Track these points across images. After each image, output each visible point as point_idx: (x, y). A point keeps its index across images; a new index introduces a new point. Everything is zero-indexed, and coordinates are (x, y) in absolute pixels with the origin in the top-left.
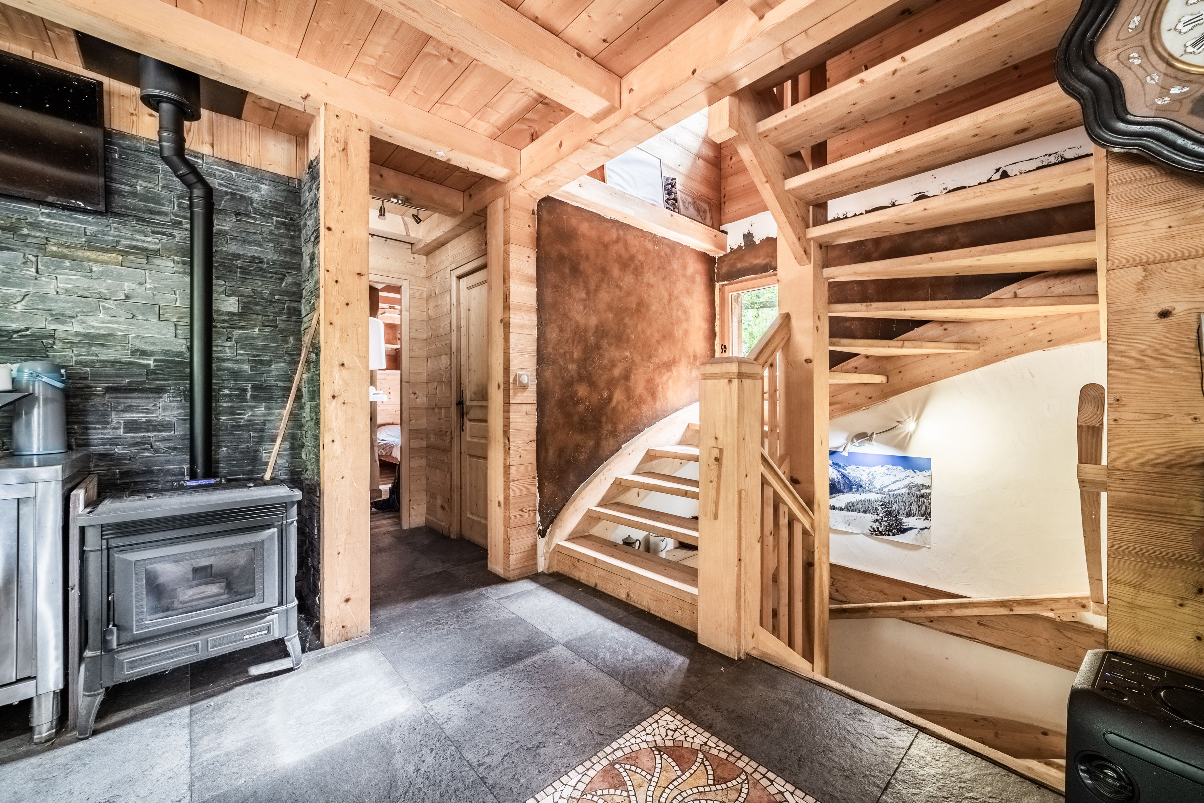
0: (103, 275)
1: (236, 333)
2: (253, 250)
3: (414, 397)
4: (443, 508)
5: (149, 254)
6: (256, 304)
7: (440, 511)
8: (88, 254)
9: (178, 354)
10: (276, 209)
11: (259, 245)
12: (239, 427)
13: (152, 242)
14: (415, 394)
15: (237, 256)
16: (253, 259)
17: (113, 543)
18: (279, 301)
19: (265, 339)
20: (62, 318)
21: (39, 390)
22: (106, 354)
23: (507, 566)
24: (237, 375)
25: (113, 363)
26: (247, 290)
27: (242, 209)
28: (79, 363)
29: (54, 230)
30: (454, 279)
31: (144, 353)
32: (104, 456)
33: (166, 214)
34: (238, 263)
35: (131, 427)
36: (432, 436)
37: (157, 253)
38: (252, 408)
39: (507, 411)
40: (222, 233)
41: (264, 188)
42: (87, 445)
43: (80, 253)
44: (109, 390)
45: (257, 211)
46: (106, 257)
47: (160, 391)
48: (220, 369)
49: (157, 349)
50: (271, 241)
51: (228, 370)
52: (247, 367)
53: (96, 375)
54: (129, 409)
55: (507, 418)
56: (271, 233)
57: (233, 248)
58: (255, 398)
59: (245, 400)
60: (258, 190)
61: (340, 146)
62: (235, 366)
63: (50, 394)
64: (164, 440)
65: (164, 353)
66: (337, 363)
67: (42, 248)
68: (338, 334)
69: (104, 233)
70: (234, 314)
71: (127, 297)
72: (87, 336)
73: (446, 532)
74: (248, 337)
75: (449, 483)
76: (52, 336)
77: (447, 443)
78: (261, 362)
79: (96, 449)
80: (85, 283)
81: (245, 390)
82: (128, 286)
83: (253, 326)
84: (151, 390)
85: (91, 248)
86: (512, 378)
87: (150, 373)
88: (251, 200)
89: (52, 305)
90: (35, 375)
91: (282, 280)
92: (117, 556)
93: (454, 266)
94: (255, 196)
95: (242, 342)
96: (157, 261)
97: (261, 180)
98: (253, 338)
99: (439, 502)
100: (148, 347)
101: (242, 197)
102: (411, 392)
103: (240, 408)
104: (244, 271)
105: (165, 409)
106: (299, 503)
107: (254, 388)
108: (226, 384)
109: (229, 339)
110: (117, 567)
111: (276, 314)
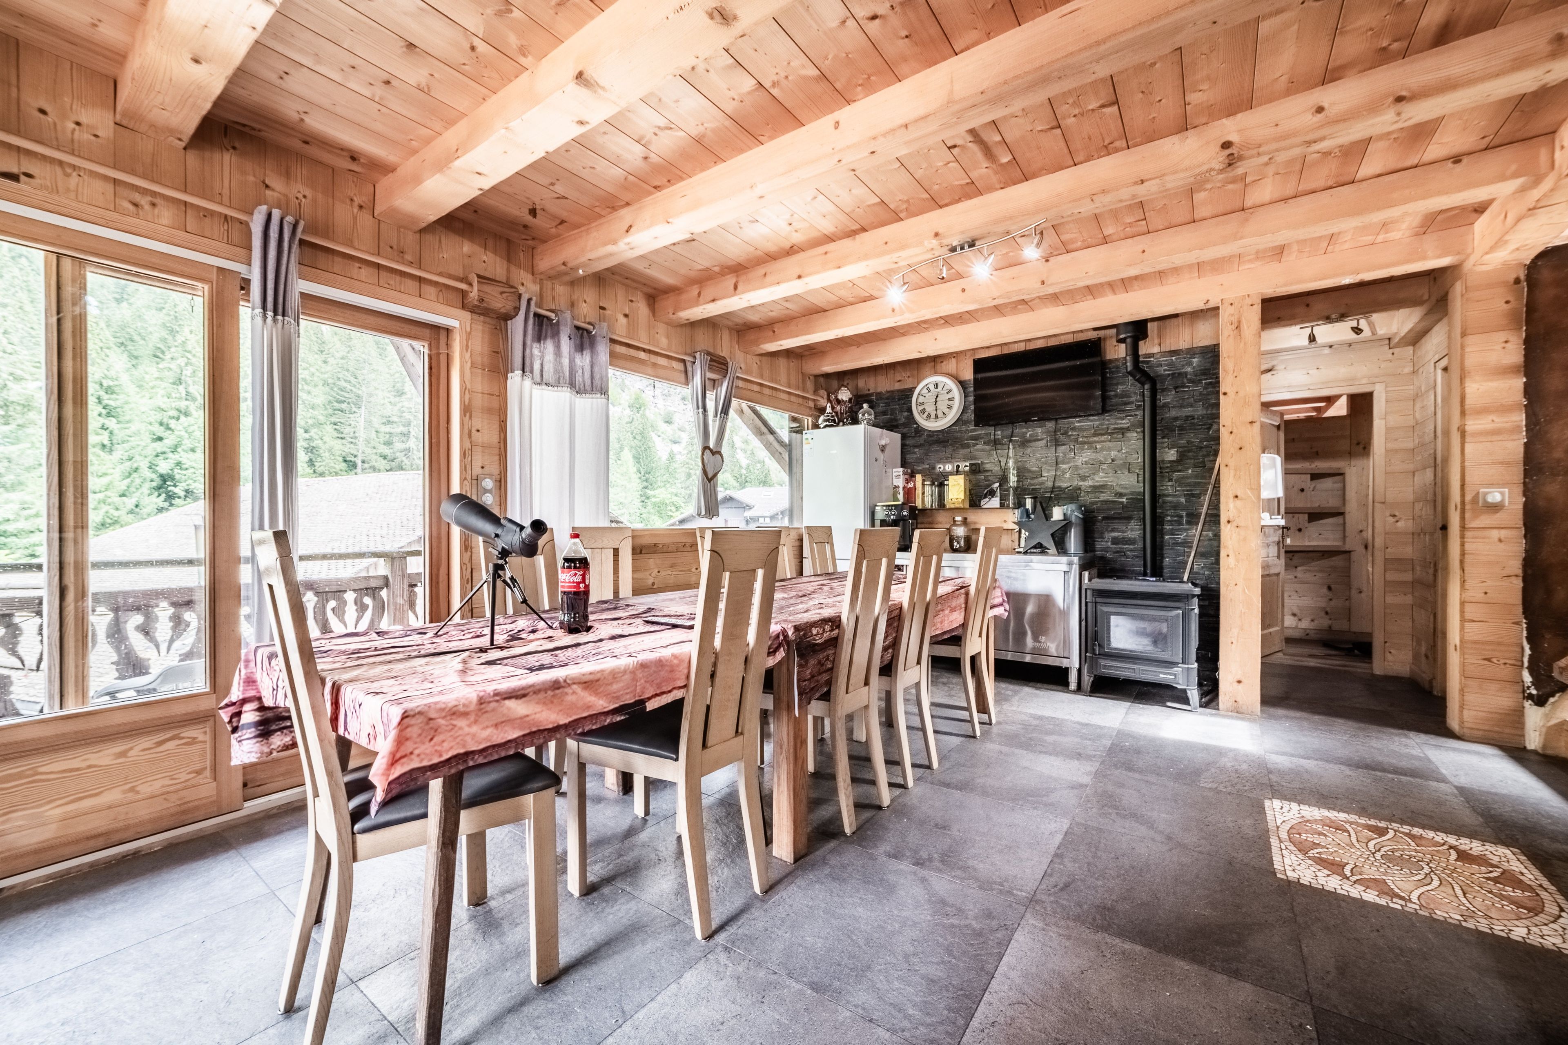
0: (1102, 449)
1: (1176, 475)
2: (1188, 411)
3: (1392, 520)
4: (1427, 657)
5: (1123, 431)
6: (1189, 451)
7: (1423, 659)
8: (1096, 439)
9: (1139, 494)
10: (1204, 374)
11: (1192, 406)
12: (1177, 544)
13: (1125, 423)
14: (1394, 516)
15: (1176, 419)
16: (1187, 418)
17: (1098, 600)
18: (1207, 446)
19: (1196, 477)
20: (1084, 478)
21: (1073, 519)
22: (1104, 497)
23: (1462, 722)
24: (1176, 506)
25: (1106, 502)
26: (1183, 442)
27: (1179, 383)
28: (1093, 503)
29: (1081, 429)
30: (1439, 372)
31: (1121, 495)
32: (1102, 558)
33: (1132, 403)
34: (1178, 423)
35: (1115, 541)
36: (1418, 568)
37: (1128, 429)
38: (1186, 530)
39: (1462, 537)
40: (1165, 405)
41: (1195, 361)
42: (1094, 551)
43: (1091, 439)
44: (1104, 518)
45: (1190, 381)
46: (1103, 438)
47: (1129, 518)
48: (1164, 502)
49: (1128, 491)
50: (1200, 400)
51: (1170, 502)
52: (1183, 500)
53: (1098, 509)
54: (1113, 530)
55: (1462, 545)
56: (1201, 394)
57: (1173, 413)
58: (1188, 523)
59: (1181, 524)
60: (1190, 364)
61: (1234, 327)
62: (1175, 500)
63: (1078, 521)
64: (1131, 550)
65: (1132, 493)
66: (1231, 496)
67: (1076, 441)
68: (1232, 473)
69: (1102, 424)
70: (1173, 461)
71: (1113, 460)
72: (1095, 487)
73: (1427, 686)
74: (1184, 477)
75: (1432, 626)
76: (1079, 488)
77: (1431, 577)
78: (1193, 495)
79: (1098, 553)
80: (1094, 456)
81: (1181, 517)
82: (1113, 454)
83: (1187, 469)
84: (1125, 518)
85: (1095, 435)
86: (1468, 498)
87: (1124, 507)
88: (1186, 373)
89: (1080, 471)
90: (1073, 511)
91: (1209, 429)
92: (1099, 607)
93: (1437, 358)
94: (1189, 369)
95: (1180, 482)
96: (1128, 435)
97: (1193, 355)
98: (1187, 477)
99: (1423, 649)
100: (1123, 491)
101: (1180, 374)
102: (1388, 514)
103: (1178, 530)
104: (1181, 428)
105: (1132, 530)
106: (1198, 596)
107: (1188, 515)
108: (1169, 513)
109: (1170, 480)
110: (1099, 613)
111: (1204, 456)
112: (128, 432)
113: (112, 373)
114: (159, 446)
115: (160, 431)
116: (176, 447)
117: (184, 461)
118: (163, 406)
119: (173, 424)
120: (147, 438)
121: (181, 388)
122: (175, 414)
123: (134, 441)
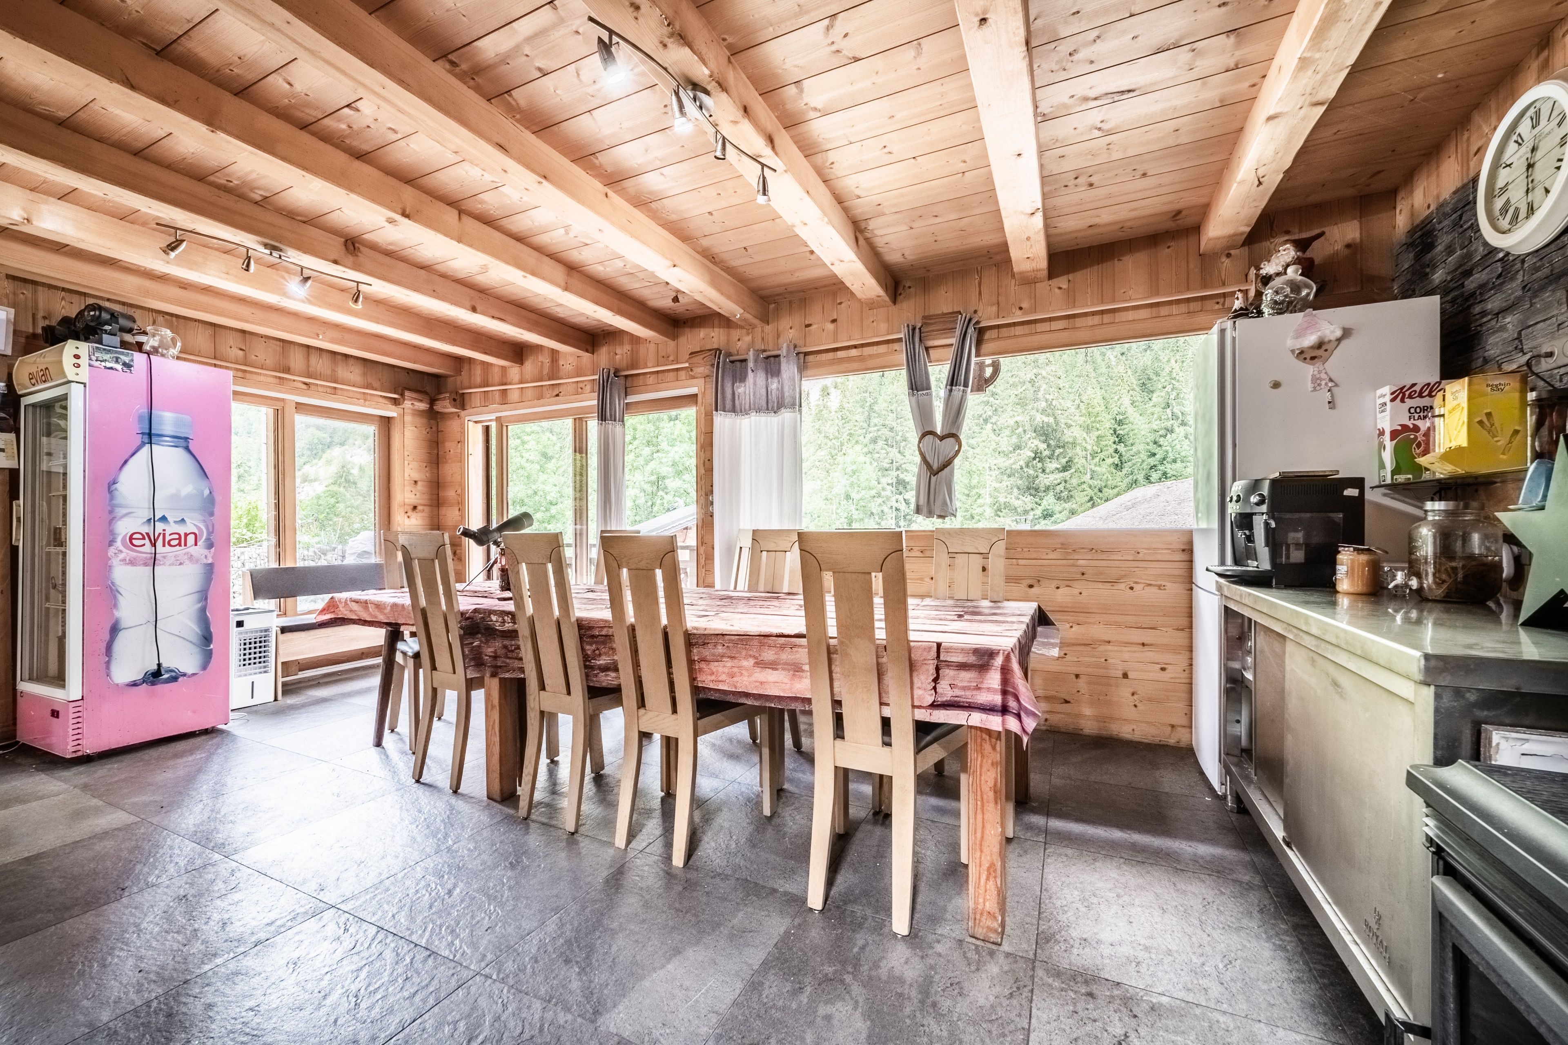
112: (1132, 453)
113: (1123, 409)
114: (1152, 461)
115: (1153, 448)
116: (1164, 459)
117: (1168, 471)
118: (1156, 428)
119: (1162, 441)
120: (1144, 455)
121: (1169, 411)
122: (1162, 432)
123: (1136, 459)
